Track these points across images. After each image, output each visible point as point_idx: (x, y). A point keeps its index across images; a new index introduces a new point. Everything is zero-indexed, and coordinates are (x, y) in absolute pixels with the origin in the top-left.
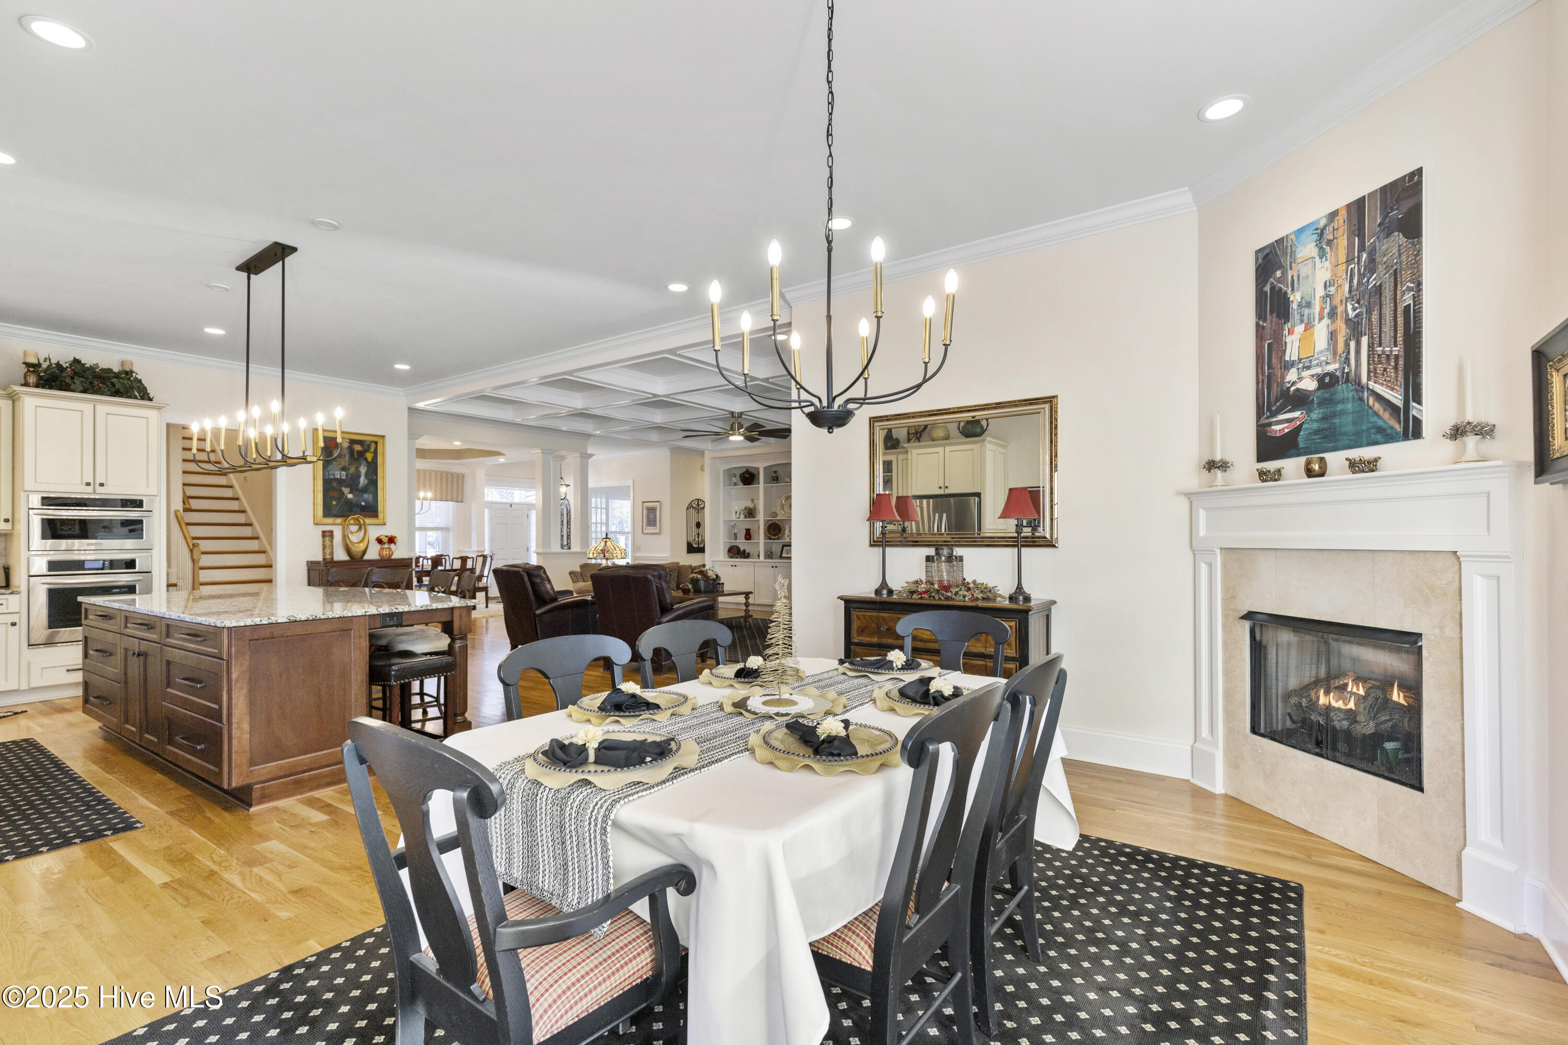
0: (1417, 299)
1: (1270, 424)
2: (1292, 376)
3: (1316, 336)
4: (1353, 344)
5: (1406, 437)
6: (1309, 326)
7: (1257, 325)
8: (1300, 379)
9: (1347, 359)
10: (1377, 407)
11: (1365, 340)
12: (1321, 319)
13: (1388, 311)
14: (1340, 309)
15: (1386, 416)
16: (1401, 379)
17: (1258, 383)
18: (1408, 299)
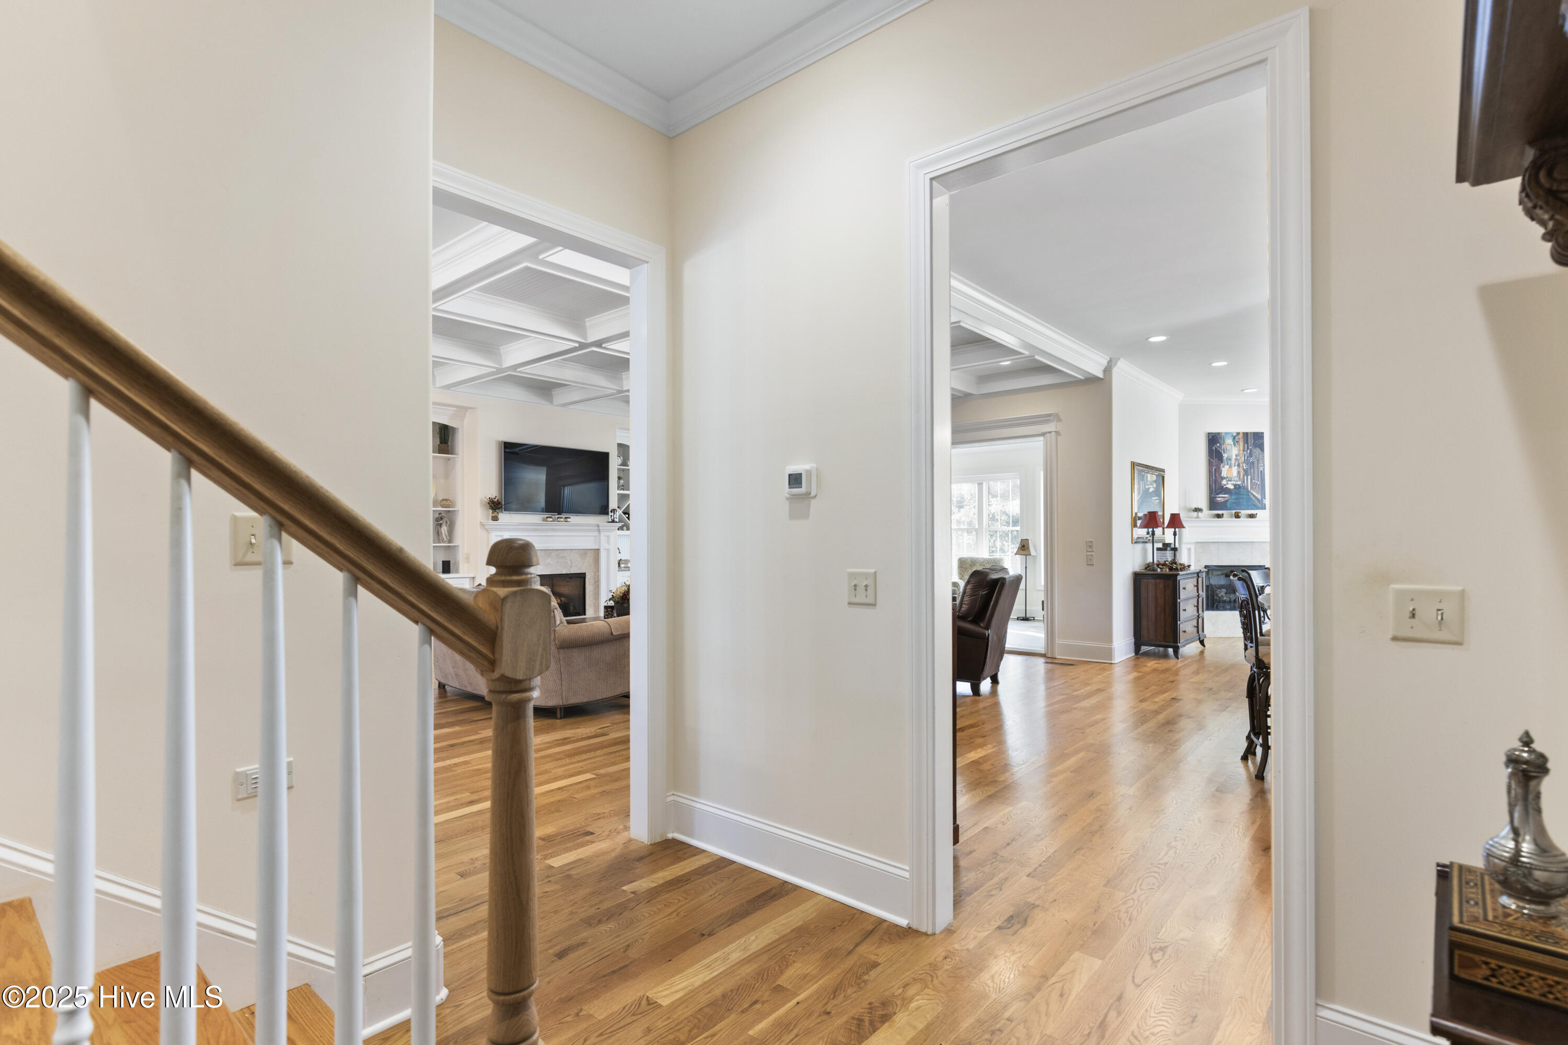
0: (1264, 469)
1: (1216, 497)
2: (1224, 482)
3: (1233, 472)
4: (1245, 477)
5: (1262, 509)
6: (1230, 467)
7: (1209, 460)
8: (1228, 484)
9: (1244, 482)
10: (1253, 498)
11: (1249, 477)
12: (1235, 466)
13: (1256, 472)
14: (1241, 465)
15: (1256, 501)
16: (1260, 491)
17: (1210, 481)
18: (1261, 469)
